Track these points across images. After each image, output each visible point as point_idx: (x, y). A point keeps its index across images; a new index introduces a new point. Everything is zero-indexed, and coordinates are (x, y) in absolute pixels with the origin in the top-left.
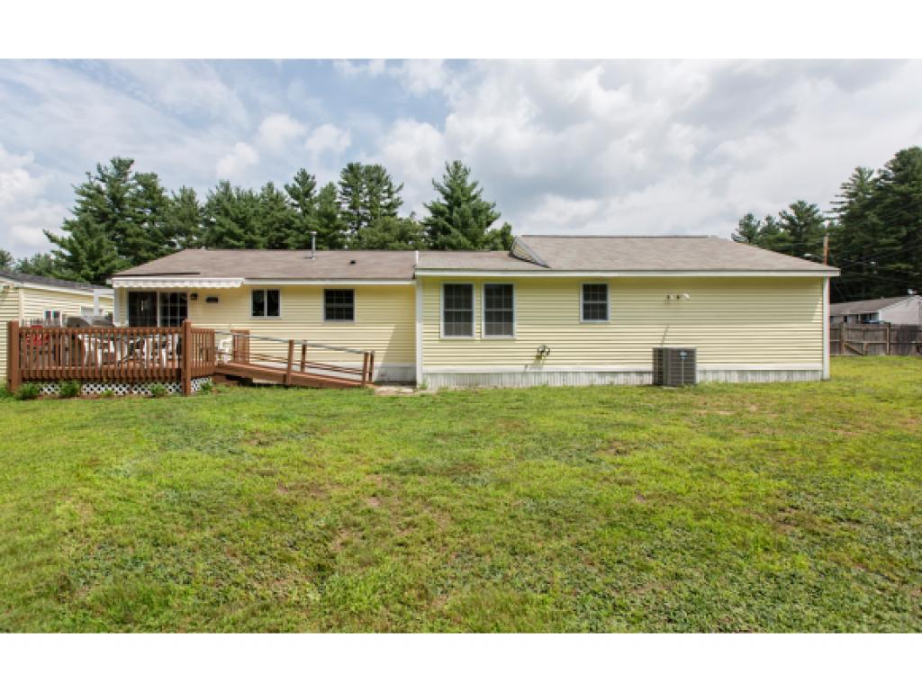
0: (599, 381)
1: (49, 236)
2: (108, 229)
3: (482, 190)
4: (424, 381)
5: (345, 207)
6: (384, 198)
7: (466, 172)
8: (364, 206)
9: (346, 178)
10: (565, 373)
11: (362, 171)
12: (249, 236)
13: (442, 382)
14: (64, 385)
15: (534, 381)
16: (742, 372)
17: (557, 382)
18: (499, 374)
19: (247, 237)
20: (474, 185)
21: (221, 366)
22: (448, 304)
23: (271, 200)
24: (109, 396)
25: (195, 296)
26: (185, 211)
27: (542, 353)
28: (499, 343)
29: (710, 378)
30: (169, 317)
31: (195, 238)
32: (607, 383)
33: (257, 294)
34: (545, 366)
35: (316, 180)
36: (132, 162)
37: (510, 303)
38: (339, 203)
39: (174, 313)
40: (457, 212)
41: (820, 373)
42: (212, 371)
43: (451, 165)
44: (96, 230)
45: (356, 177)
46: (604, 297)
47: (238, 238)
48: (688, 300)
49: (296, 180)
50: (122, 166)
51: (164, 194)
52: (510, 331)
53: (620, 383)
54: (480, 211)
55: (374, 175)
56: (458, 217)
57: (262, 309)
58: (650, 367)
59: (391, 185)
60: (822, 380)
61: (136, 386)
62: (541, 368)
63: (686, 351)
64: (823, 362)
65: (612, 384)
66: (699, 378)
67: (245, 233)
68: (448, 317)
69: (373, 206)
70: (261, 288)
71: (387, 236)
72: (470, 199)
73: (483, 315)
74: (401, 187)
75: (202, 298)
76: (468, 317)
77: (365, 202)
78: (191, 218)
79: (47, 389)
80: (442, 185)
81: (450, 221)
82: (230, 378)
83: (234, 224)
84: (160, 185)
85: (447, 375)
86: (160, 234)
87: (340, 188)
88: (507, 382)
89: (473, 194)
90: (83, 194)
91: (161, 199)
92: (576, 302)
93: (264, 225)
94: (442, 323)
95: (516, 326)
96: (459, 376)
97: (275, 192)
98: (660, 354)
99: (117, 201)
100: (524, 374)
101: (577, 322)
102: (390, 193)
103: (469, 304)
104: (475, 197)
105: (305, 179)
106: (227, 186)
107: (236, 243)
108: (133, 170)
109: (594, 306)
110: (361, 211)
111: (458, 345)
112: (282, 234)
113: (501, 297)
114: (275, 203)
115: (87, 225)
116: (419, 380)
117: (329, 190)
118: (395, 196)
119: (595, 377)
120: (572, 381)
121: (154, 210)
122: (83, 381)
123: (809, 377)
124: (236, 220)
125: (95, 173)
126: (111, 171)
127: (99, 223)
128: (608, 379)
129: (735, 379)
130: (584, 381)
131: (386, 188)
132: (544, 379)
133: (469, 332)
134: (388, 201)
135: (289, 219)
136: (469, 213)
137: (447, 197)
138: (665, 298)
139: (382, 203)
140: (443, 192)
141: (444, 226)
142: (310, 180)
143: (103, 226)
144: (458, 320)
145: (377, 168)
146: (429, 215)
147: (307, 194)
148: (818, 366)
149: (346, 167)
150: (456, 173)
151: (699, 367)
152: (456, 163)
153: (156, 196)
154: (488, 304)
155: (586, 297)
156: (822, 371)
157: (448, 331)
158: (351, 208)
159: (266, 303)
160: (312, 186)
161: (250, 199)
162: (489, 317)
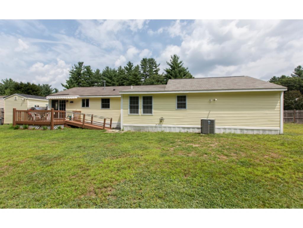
0: (183, 131)
1: (62, 85)
2: (77, 82)
3: (183, 64)
4: (123, 128)
5: (142, 72)
6: (154, 69)
7: (178, 58)
8: (148, 72)
9: (142, 63)
10: (170, 127)
11: (147, 60)
12: (113, 82)
13: (129, 129)
14: (24, 125)
15: (159, 130)
16: (241, 129)
17: (167, 131)
18: (147, 127)
19: (112, 83)
20: (181, 62)
21: (66, 122)
22: (131, 103)
23: (121, 71)
24: (34, 129)
25: (67, 101)
26: (97, 76)
27: (161, 120)
28: (147, 117)
29: (222, 131)
30: (61, 107)
31: (99, 83)
32: (186, 131)
33: (83, 100)
34: (163, 125)
35: (133, 64)
36: (83, 63)
37: (151, 103)
38: (140, 71)
39: (62, 106)
40: (174, 72)
41: (279, 131)
42: (64, 123)
43: (173, 56)
44: (74, 83)
45: (145, 63)
46: (185, 100)
47: (110, 83)
48: (216, 101)
49: (127, 65)
50: (81, 64)
51: (92, 71)
52: (151, 112)
53: (190, 132)
54: (181, 71)
55: (151, 62)
56: (174, 73)
57: (84, 105)
58: (200, 126)
59: (156, 64)
60: (280, 134)
61: (41, 127)
62: (161, 125)
63: (210, 121)
64: (280, 127)
65: (187, 132)
66: (217, 131)
67: (112, 81)
68: (131, 107)
69: (151, 71)
70: (84, 99)
71: (153, 81)
72: (179, 67)
73: (142, 107)
74: (159, 65)
75: (69, 101)
76: (137, 108)
77: (148, 70)
78: (98, 78)
79: (21, 127)
80: (170, 63)
81: (171, 75)
82: (69, 125)
83: (108, 79)
84: (91, 69)
85: (130, 126)
86: (90, 83)
87: (140, 66)
88: (150, 130)
89: (180, 65)
90: (71, 73)
91: (91, 73)
92: (174, 102)
93: (117, 79)
94: (129, 110)
95: (153, 111)
96: (134, 127)
97: (122, 69)
98: (203, 121)
99: (79, 74)
100: (156, 127)
101: (175, 109)
102: (156, 67)
103: (138, 103)
104: (181, 66)
105: (130, 64)
106: (108, 68)
107: (109, 84)
108: (83, 65)
109: (181, 104)
110: (147, 73)
111: (134, 117)
112: (123, 82)
113: (148, 100)
114: (122, 72)
115: (71, 81)
116: (122, 128)
117: (137, 67)
118: (158, 68)
119: (181, 129)
120: (173, 131)
121: (89, 76)
122: (29, 125)
123: (273, 133)
124: (109, 78)
125: (74, 67)
126: (78, 66)
127: (74, 80)
128: (186, 130)
129: (238, 132)
130: (177, 131)
131: (155, 65)
132: (163, 129)
133: (137, 112)
134: (155, 69)
135: (125, 77)
136: (178, 72)
137: (172, 67)
138: (209, 100)
139: (154, 70)
140: (170, 65)
141: (170, 77)
142: (131, 64)
143: (75, 81)
144: (134, 108)
145: (152, 59)
146: (166, 73)
147: (130, 69)
148: (278, 128)
149: (142, 60)
150: (175, 59)
151: (216, 126)
152: (174, 55)
153: (90, 72)
154: (144, 103)
155: (178, 100)
156: (280, 130)
157: (131, 112)
158: (143, 72)
159: (86, 103)
160: (132, 66)
161: (114, 71)
162: (144, 107)
